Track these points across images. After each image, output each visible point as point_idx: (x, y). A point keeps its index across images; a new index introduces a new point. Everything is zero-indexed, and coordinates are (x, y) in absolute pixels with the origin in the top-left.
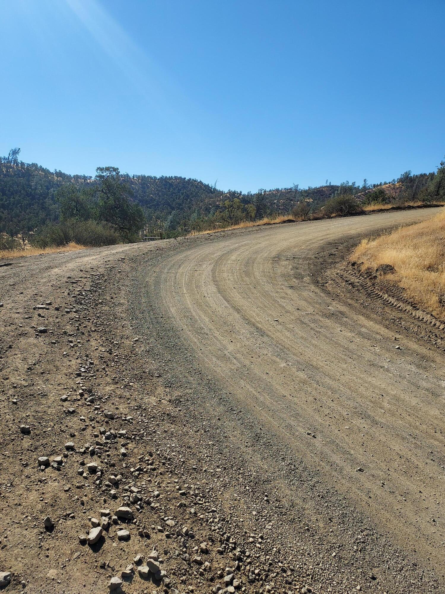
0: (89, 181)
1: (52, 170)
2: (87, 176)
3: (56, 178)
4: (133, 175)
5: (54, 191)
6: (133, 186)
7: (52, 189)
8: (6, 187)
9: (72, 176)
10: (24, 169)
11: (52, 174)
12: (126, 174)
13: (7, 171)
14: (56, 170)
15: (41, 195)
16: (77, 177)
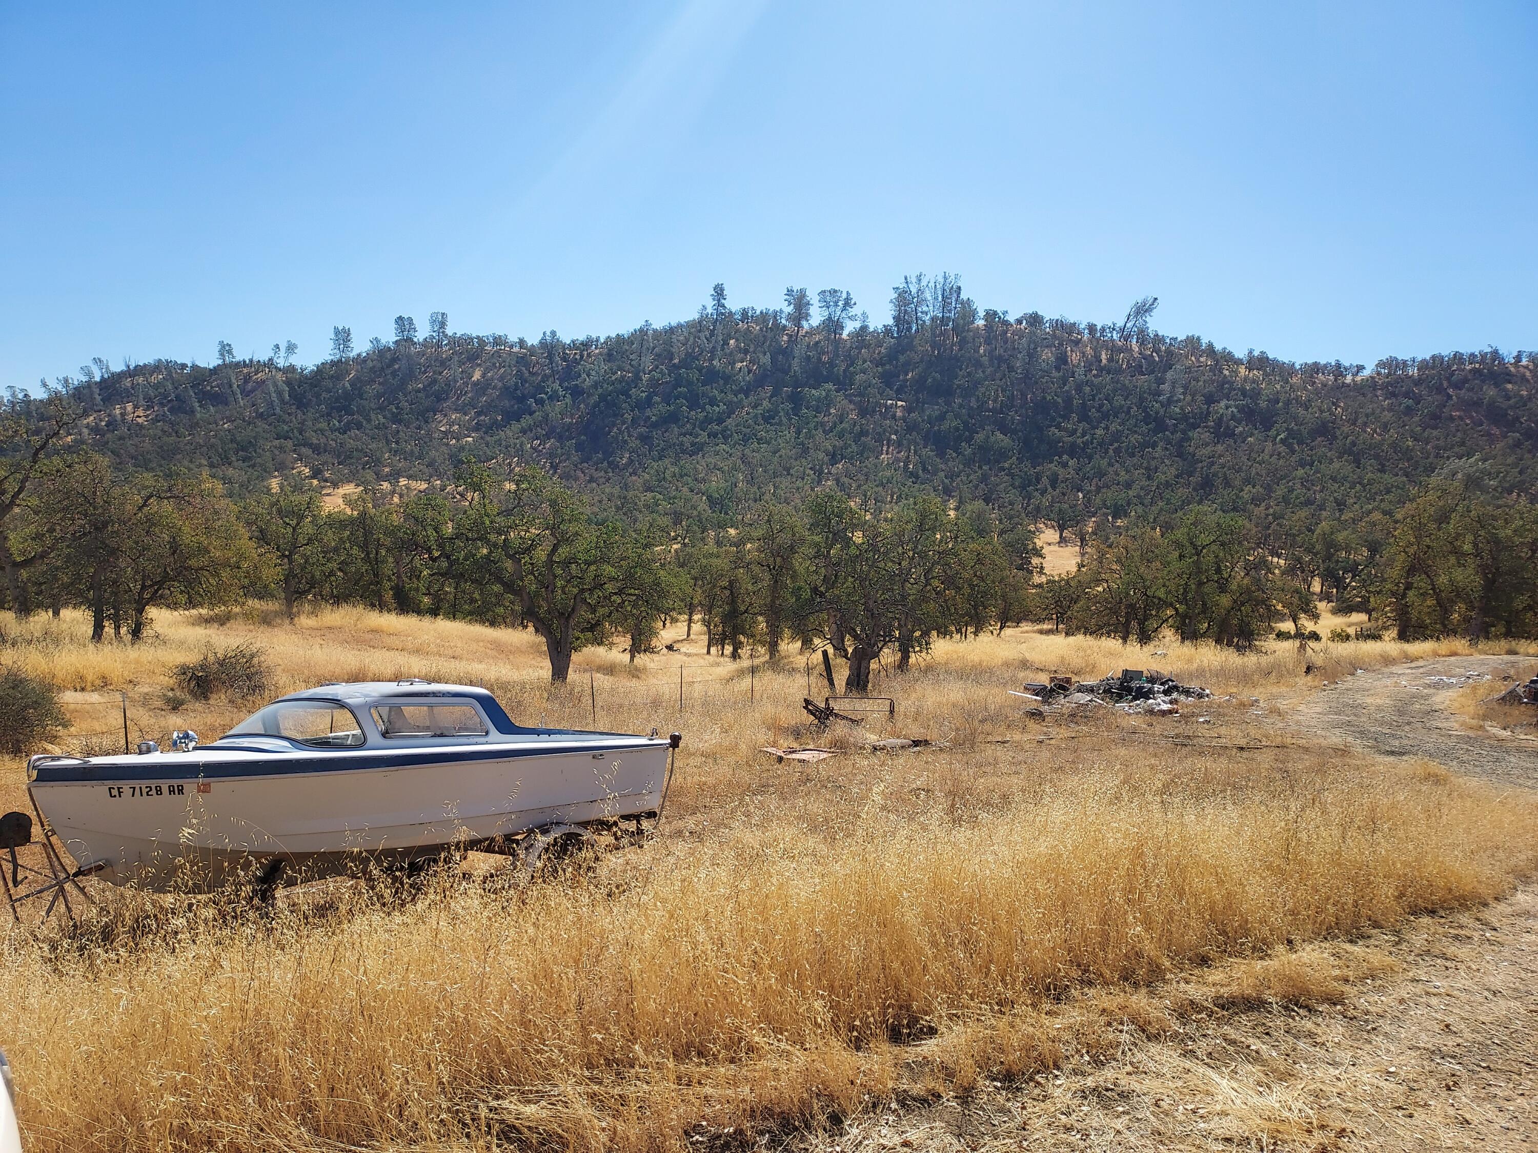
0: (1348, 380)
1: (1240, 353)
2: (1347, 364)
3: (1242, 370)
4: (1515, 354)
5: (1227, 408)
6: (1509, 386)
7: (1223, 404)
8: (1094, 400)
9: (1298, 367)
10: (1157, 351)
11: (1239, 362)
12: (1489, 350)
13: (1110, 360)
14: (1251, 352)
15: (1184, 417)
16: (1315, 369)
